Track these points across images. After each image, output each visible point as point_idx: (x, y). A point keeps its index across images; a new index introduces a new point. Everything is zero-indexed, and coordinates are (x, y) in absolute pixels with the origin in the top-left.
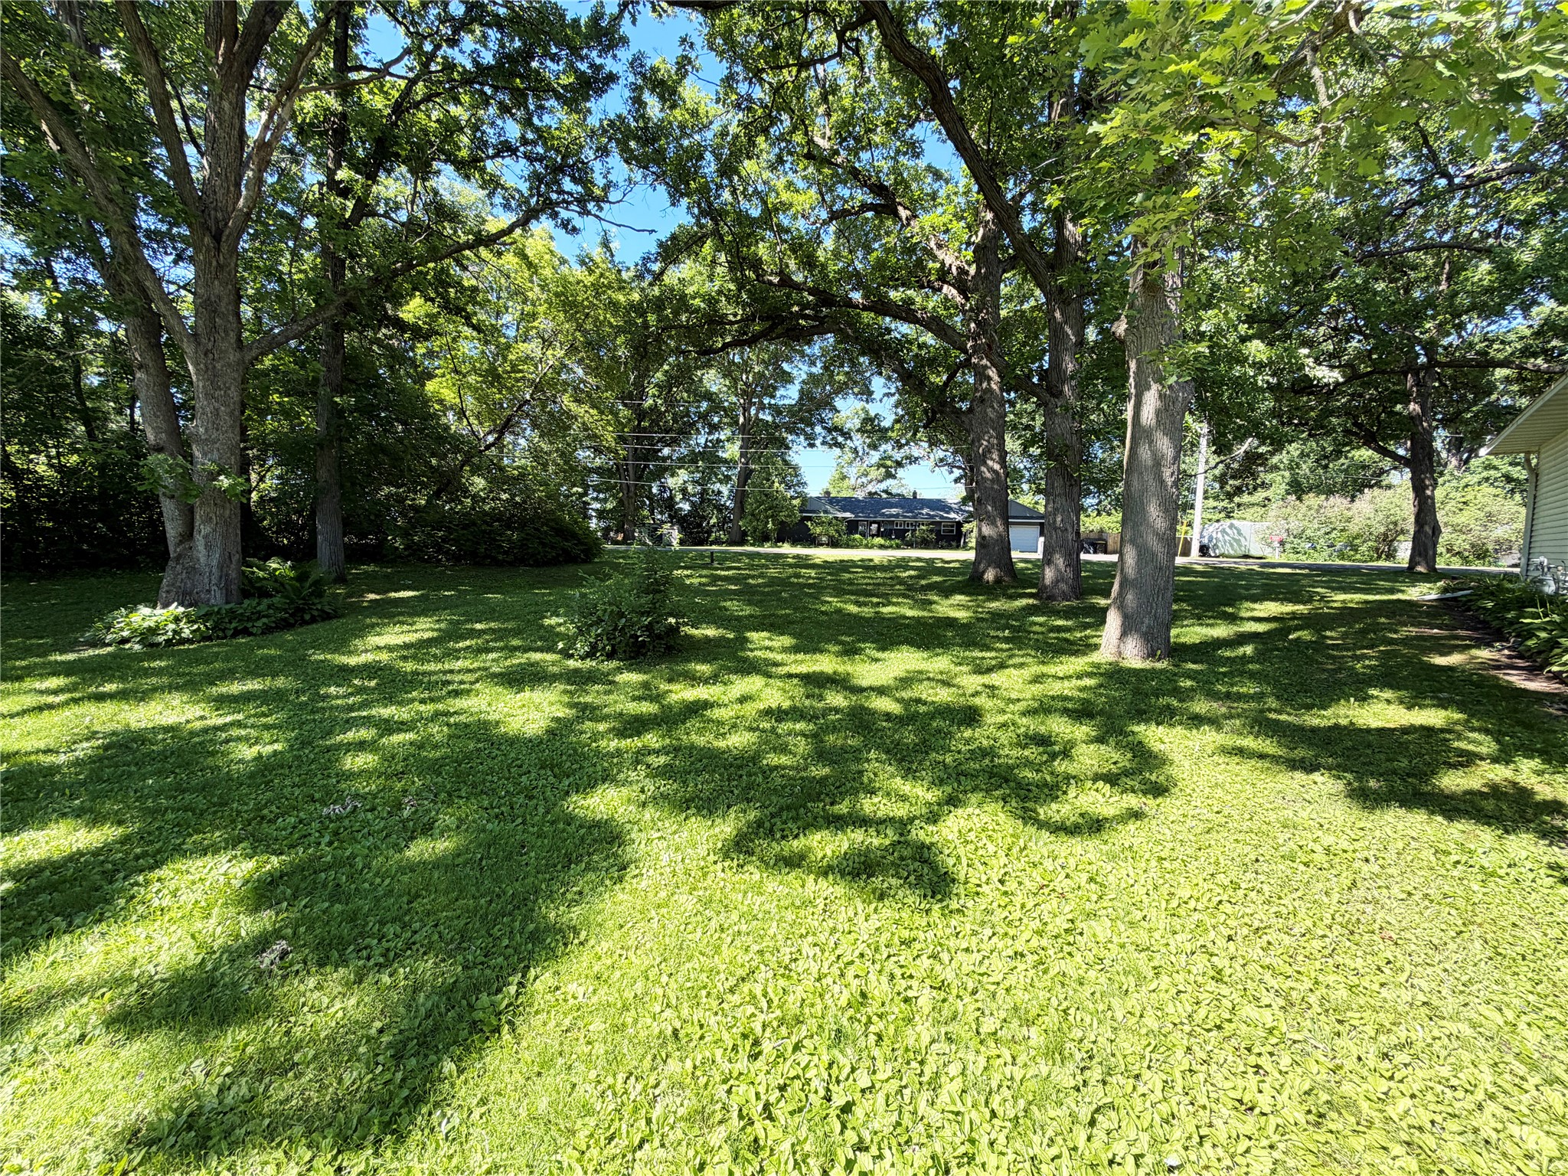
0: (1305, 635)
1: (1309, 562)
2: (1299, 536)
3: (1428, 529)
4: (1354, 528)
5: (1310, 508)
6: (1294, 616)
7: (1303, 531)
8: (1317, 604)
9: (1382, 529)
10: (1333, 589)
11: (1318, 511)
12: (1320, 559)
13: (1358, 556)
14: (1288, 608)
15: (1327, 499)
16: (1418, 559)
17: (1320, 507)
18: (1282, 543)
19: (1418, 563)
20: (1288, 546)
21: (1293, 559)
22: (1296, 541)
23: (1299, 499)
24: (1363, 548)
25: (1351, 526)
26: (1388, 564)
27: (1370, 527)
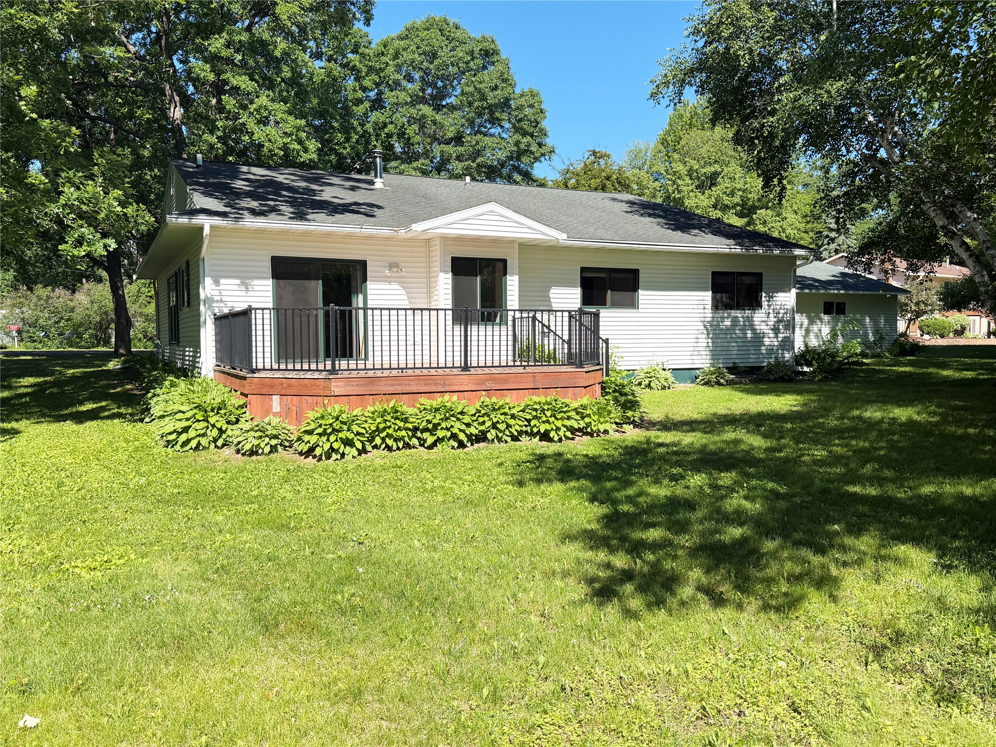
0: (54, 390)
1: (45, 350)
2: (33, 325)
3: (123, 321)
4: (77, 317)
5: (39, 298)
6: (45, 382)
7: (37, 320)
8: (58, 376)
9: (98, 319)
10: (66, 367)
11: (47, 301)
12: (53, 347)
13: (83, 343)
14: (42, 379)
15: (53, 291)
16: (119, 343)
17: (48, 297)
18: (19, 332)
19: (120, 347)
20: (24, 335)
21: (30, 347)
22: (32, 330)
23: (30, 289)
24: (86, 336)
25: (74, 315)
26: (105, 349)
27: (89, 316)
